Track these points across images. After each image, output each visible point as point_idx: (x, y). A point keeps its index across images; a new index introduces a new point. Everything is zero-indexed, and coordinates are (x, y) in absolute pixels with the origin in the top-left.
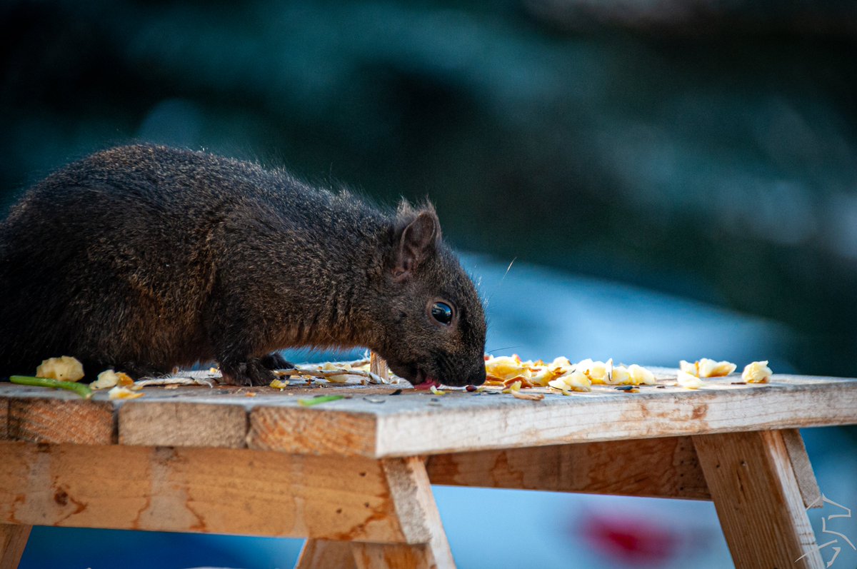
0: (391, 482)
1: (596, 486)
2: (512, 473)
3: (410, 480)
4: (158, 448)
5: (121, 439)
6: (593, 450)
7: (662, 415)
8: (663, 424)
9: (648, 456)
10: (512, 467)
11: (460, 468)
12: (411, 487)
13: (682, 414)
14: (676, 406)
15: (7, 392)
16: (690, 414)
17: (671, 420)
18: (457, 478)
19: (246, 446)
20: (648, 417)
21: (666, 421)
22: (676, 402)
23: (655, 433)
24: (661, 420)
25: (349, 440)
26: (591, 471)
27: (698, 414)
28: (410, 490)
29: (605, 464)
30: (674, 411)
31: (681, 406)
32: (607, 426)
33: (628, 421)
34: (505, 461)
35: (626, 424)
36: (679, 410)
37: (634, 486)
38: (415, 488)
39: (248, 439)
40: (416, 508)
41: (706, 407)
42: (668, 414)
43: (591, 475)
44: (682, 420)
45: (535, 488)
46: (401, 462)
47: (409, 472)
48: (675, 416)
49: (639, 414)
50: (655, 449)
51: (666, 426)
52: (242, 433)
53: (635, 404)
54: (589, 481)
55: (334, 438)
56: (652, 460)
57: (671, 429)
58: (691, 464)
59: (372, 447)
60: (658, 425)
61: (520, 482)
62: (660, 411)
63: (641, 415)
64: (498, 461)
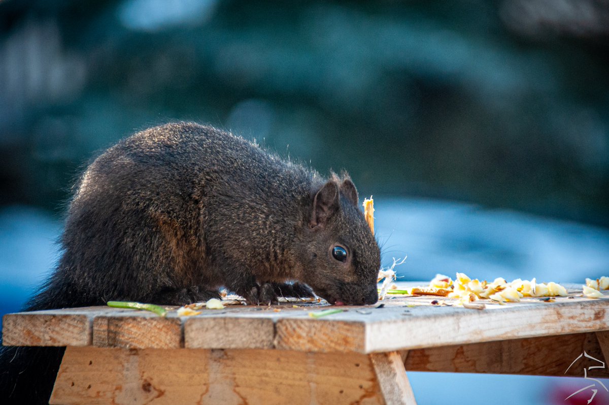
0: (377, 370)
1: (527, 370)
2: (468, 362)
3: (391, 368)
4: (213, 350)
5: (186, 344)
6: (525, 344)
7: (572, 318)
8: (573, 324)
9: (565, 347)
10: (468, 357)
11: (431, 359)
12: (392, 373)
13: (587, 317)
14: (582, 311)
15: (107, 313)
16: (593, 316)
17: (579, 321)
18: (428, 366)
19: (274, 347)
20: (562, 320)
21: (575, 322)
22: (582, 308)
23: (567, 330)
24: (571, 321)
25: (346, 341)
26: (525, 359)
27: (598, 316)
28: (391, 376)
29: (534, 354)
30: (581, 314)
31: (586, 311)
32: (532, 327)
33: (547, 322)
34: (463, 353)
35: (546, 325)
36: (584, 314)
37: (556, 369)
38: (395, 374)
39: (275, 342)
40: (396, 388)
41: (604, 311)
42: (577, 317)
43: (525, 361)
44: (586, 321)
45: (484, 372)
46: (384, 356)
47: (390, 362)
48: (582, 318)
49: (555, 317)
50: (569, 343)
51: (575, 326)
52: (271, 337)
53: (552, 311)
54: (523, 366)
55: (336, 340)
56: (568, 350)
57: (579, 327)
58: (596, 352)
59: (362, 346)
60: (569, 325)
61: (473, 368)
62: (570, 315)
63: (556, 318)
64: (457, 353)
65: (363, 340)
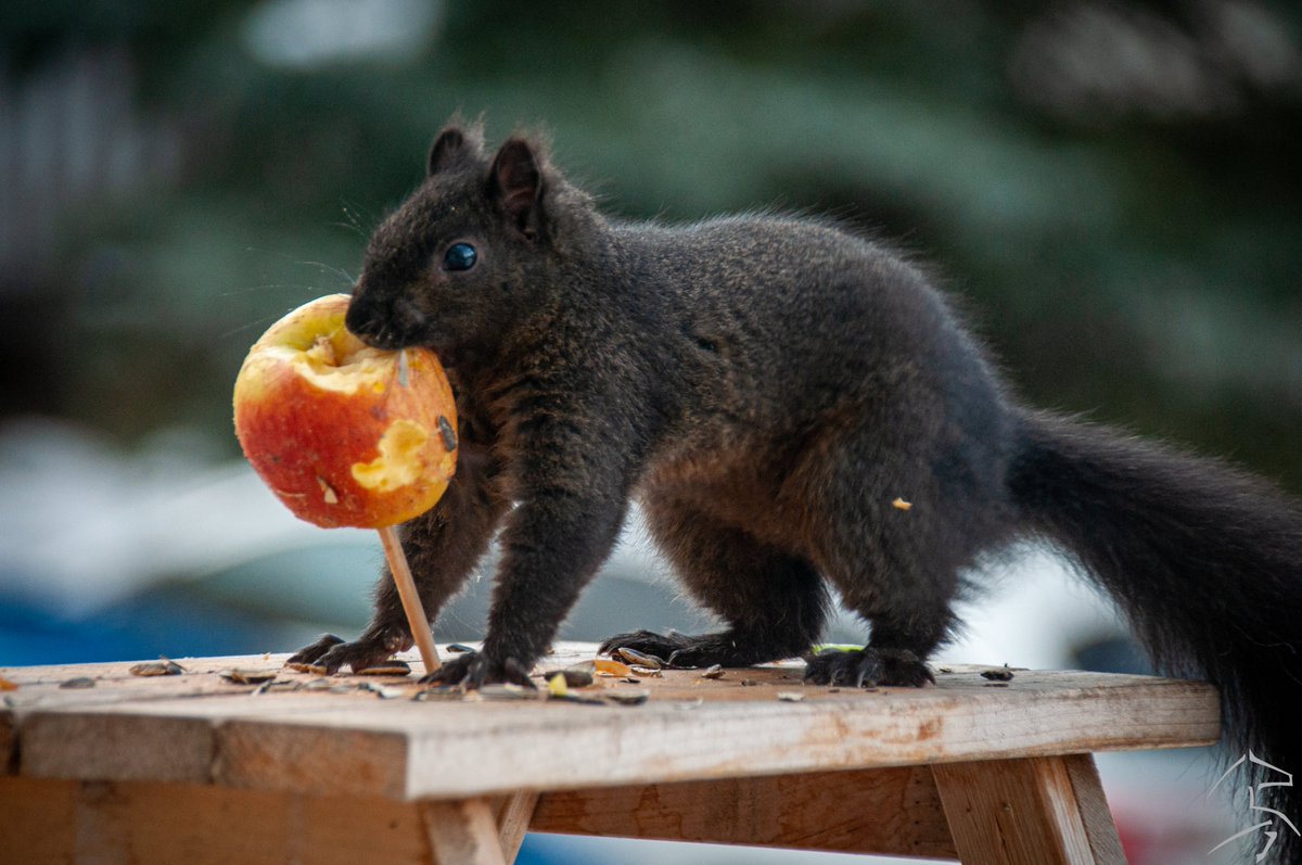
0: (436, 836)
1: (789, 837)
2: (665, 816)
3: (469, 833)
4: (85, 783)
5: (24, 769)
6: (784, 782)
7: (870, 734)
8: (871, 747)
9: (867, 793)
10: (665, 807)
11: (588, 808)
12: (468, 845)
13: (902, 732)
14: (893, 720)
16: (915, 732)
17: (885, 741)
18: (583, 822)
19: (211, 781)
20: (848, 737)
21: (877, 743)
22: (893, 714)
23: (859, 760)
24: (869, 741)
25: (366, 772)
26: (783, 814)
27: (925, 732)
28: (466, 850)
29: (803, 804)
30: (890, 727)
31: (901, 721)
32: (781, 750)
33: (815, 742)
34: (656, 796)
35: (812, 748)
36: (896, 726)
37: (846, 838)
38: (474, 848)
39: (216, 770)
41: (940, 721)
42: (879, 732)
43: (783, 820)
44: (901, 742)
45: (699, 839)
46: (452, 808)
47: (465, 821)
48: (892, 734)
49: (833, 732)
50: (876, 783)
51: (876, 751)
52: (206, 760)
53: (827, 718)
54: (780, 830)
55: (344, 770)
56: (873, 799)
57: (884, 755)
58: (931, 806)
59: (400, 781)
60: (863, 749)
61: (677, 829)
62: (866, 728)
63: (836, 733)
64: (644, 798)
65: (402, 771)
